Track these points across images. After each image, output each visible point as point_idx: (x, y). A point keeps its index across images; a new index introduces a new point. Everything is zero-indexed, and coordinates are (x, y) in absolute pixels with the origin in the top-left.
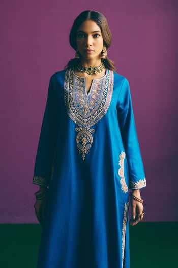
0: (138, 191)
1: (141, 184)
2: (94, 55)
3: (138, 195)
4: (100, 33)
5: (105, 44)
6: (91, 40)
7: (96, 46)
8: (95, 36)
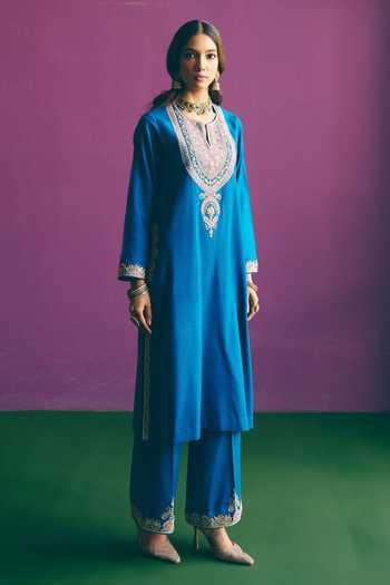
0: (250, 276)
1: (252, 267)
2: (205, 84)
3: (249, 279)
4: (216, 53)
5: (220, 69)
6: (204, 62)
7: (209, 70)
8: (209, 56)
